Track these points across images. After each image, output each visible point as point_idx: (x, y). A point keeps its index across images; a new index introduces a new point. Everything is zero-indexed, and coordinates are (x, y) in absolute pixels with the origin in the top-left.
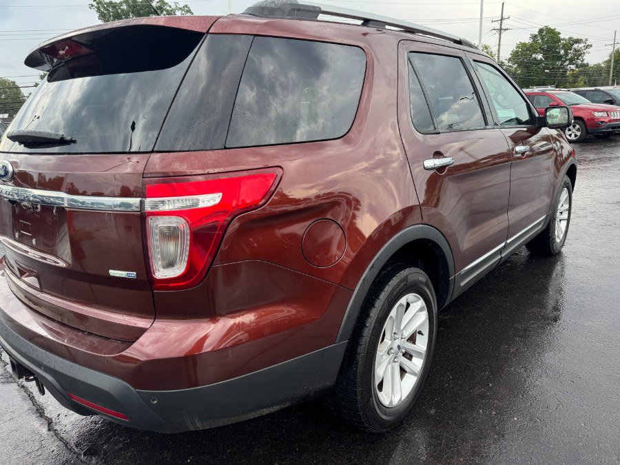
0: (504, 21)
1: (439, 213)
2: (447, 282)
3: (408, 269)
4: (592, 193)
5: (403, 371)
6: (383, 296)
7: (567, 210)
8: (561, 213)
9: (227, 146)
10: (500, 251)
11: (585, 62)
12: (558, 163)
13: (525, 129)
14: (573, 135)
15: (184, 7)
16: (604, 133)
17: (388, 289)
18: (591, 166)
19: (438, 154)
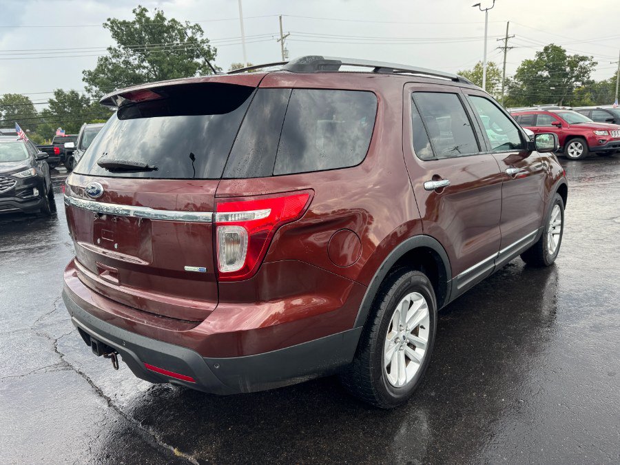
0: (509, 40)
1: (439, 227)
2: (446, 284)
3: (411, 272)
4: (589, 210)
5: (407, 359)
6: (391, 293)
7: (559, 225)
8: (554, 228)
9: (275, 174)
10: (494, 260)
11: (591, 79)
12: (549, 182)
13: (518, 153)
14: (575, 153)
15: (195, 26)
16: (606, 151)
17: (395, 287)
18: (591, 183)
19: (436, 178)
